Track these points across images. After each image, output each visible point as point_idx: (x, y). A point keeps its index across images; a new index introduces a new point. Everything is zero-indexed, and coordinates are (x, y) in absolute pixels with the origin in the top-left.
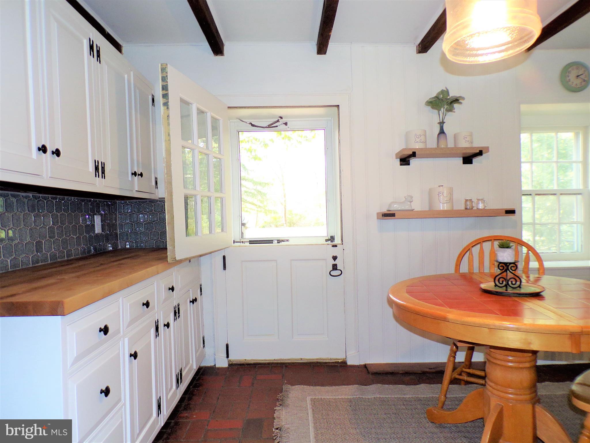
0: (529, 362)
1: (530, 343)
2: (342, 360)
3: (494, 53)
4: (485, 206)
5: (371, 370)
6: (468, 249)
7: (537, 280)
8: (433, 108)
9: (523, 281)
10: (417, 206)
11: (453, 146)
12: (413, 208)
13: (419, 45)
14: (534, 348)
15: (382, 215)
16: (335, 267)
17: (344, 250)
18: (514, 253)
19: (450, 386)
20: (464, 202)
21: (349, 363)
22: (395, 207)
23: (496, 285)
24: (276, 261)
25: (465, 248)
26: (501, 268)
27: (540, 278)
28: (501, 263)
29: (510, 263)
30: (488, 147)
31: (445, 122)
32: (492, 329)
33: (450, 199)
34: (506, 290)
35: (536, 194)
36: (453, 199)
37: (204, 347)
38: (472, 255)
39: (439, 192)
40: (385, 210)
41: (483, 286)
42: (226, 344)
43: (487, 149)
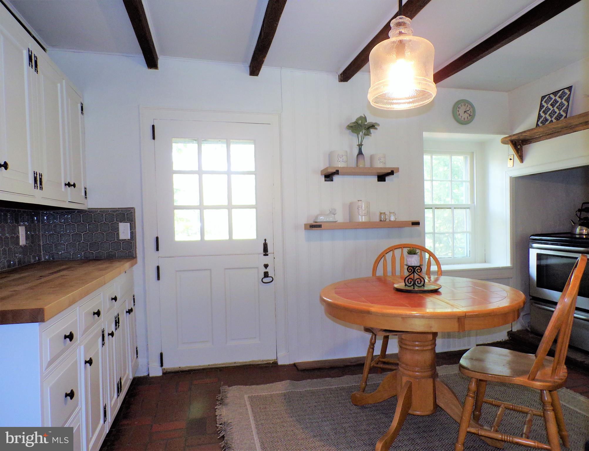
0: (430, 345)
1: (431, 327)
2: (273, 361)
3: (405, 103)
4: (396, 219)
5: (299, 368)
6: (382, 255)
7: (437, 280)
8: (353, 131)
9: (426, 281)
10: (340, 218)
11: (369, 166)
12: (336, 220)
13: (341, 75)
14: (434, 330)
15: (310, 226)
16: (266, 275)
17: (274, 258)
18: (419, 258)
19: (369, 375)
20: (379, 215)
21: (279, 363)
22: (321, 219)
23: (406, 285)
24: (210, 270)
25: (380, 255)
26: (410, 271)
27: (439, 278)
28: (409, 266)
29: (417, 267)
30: (398, 168)
31: (363, 145)
32: (405, 318)
33: (368, 212)
34: (414, 288)
35: (435, 208)
36: (370, 212)
37: (137, 357)
38: (386, 260)
39: (359, 206)
40: (311, 222)
41: (396, 286)
42: (161, 353)
43: (398, 169)
